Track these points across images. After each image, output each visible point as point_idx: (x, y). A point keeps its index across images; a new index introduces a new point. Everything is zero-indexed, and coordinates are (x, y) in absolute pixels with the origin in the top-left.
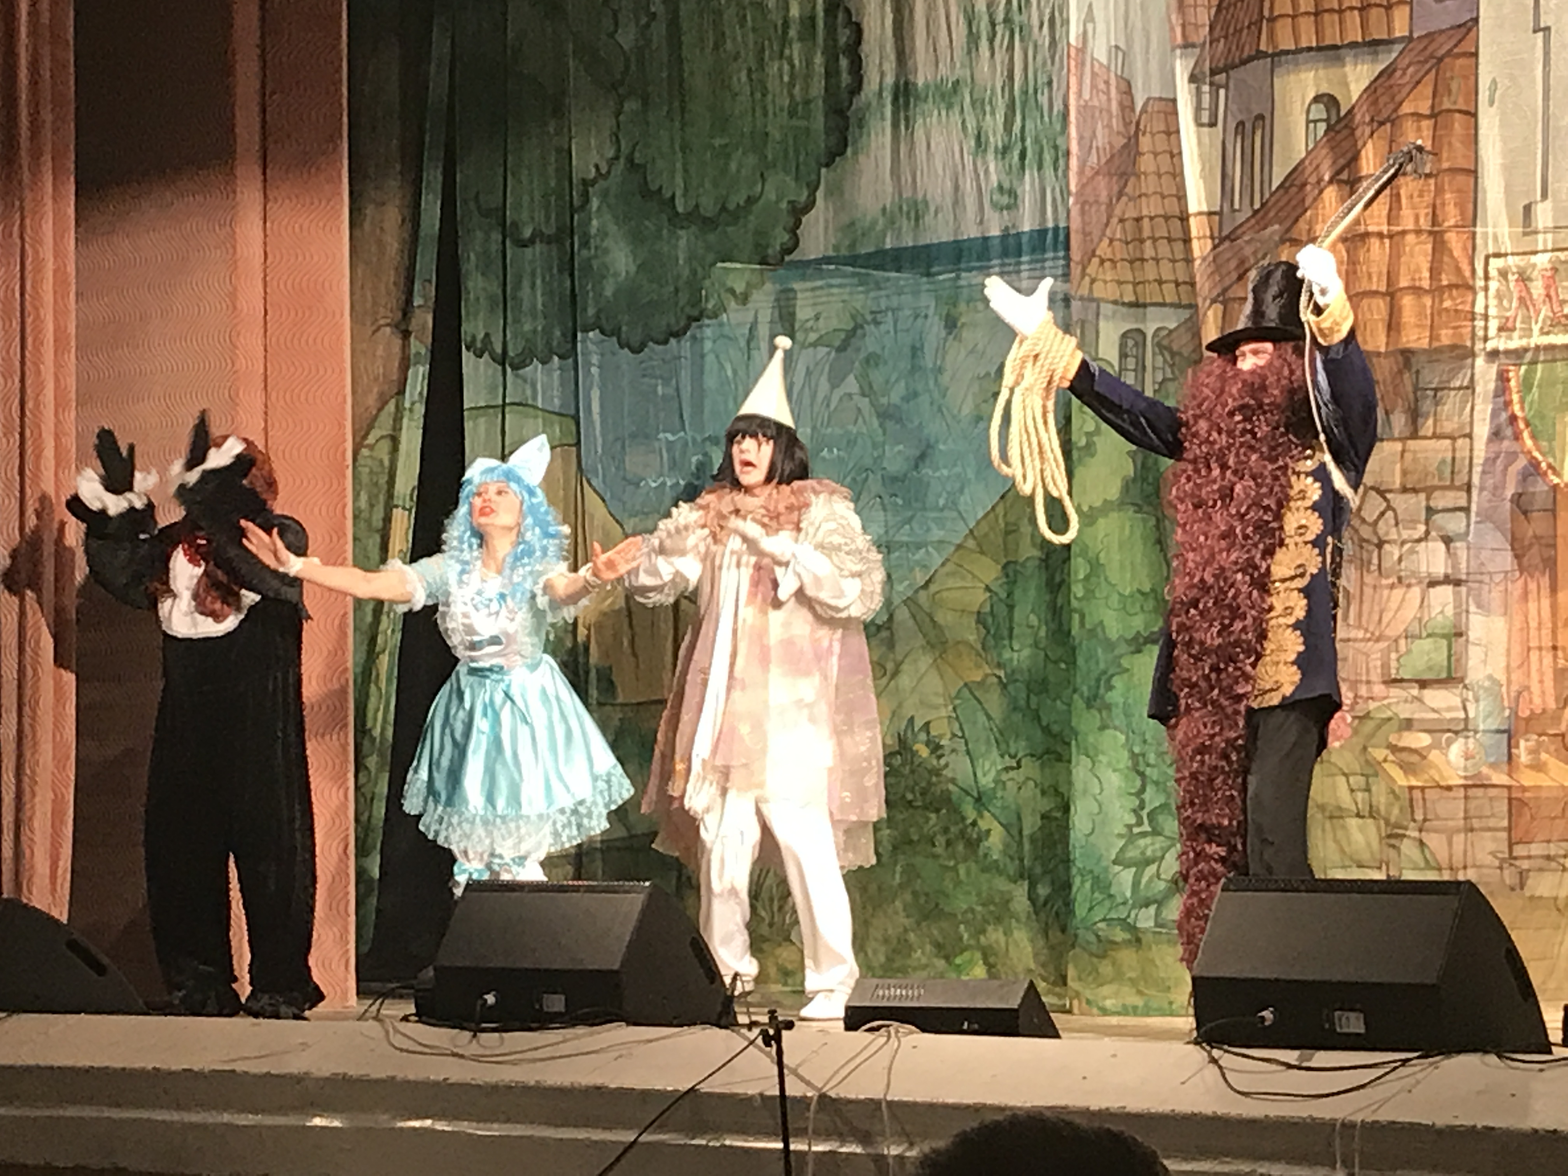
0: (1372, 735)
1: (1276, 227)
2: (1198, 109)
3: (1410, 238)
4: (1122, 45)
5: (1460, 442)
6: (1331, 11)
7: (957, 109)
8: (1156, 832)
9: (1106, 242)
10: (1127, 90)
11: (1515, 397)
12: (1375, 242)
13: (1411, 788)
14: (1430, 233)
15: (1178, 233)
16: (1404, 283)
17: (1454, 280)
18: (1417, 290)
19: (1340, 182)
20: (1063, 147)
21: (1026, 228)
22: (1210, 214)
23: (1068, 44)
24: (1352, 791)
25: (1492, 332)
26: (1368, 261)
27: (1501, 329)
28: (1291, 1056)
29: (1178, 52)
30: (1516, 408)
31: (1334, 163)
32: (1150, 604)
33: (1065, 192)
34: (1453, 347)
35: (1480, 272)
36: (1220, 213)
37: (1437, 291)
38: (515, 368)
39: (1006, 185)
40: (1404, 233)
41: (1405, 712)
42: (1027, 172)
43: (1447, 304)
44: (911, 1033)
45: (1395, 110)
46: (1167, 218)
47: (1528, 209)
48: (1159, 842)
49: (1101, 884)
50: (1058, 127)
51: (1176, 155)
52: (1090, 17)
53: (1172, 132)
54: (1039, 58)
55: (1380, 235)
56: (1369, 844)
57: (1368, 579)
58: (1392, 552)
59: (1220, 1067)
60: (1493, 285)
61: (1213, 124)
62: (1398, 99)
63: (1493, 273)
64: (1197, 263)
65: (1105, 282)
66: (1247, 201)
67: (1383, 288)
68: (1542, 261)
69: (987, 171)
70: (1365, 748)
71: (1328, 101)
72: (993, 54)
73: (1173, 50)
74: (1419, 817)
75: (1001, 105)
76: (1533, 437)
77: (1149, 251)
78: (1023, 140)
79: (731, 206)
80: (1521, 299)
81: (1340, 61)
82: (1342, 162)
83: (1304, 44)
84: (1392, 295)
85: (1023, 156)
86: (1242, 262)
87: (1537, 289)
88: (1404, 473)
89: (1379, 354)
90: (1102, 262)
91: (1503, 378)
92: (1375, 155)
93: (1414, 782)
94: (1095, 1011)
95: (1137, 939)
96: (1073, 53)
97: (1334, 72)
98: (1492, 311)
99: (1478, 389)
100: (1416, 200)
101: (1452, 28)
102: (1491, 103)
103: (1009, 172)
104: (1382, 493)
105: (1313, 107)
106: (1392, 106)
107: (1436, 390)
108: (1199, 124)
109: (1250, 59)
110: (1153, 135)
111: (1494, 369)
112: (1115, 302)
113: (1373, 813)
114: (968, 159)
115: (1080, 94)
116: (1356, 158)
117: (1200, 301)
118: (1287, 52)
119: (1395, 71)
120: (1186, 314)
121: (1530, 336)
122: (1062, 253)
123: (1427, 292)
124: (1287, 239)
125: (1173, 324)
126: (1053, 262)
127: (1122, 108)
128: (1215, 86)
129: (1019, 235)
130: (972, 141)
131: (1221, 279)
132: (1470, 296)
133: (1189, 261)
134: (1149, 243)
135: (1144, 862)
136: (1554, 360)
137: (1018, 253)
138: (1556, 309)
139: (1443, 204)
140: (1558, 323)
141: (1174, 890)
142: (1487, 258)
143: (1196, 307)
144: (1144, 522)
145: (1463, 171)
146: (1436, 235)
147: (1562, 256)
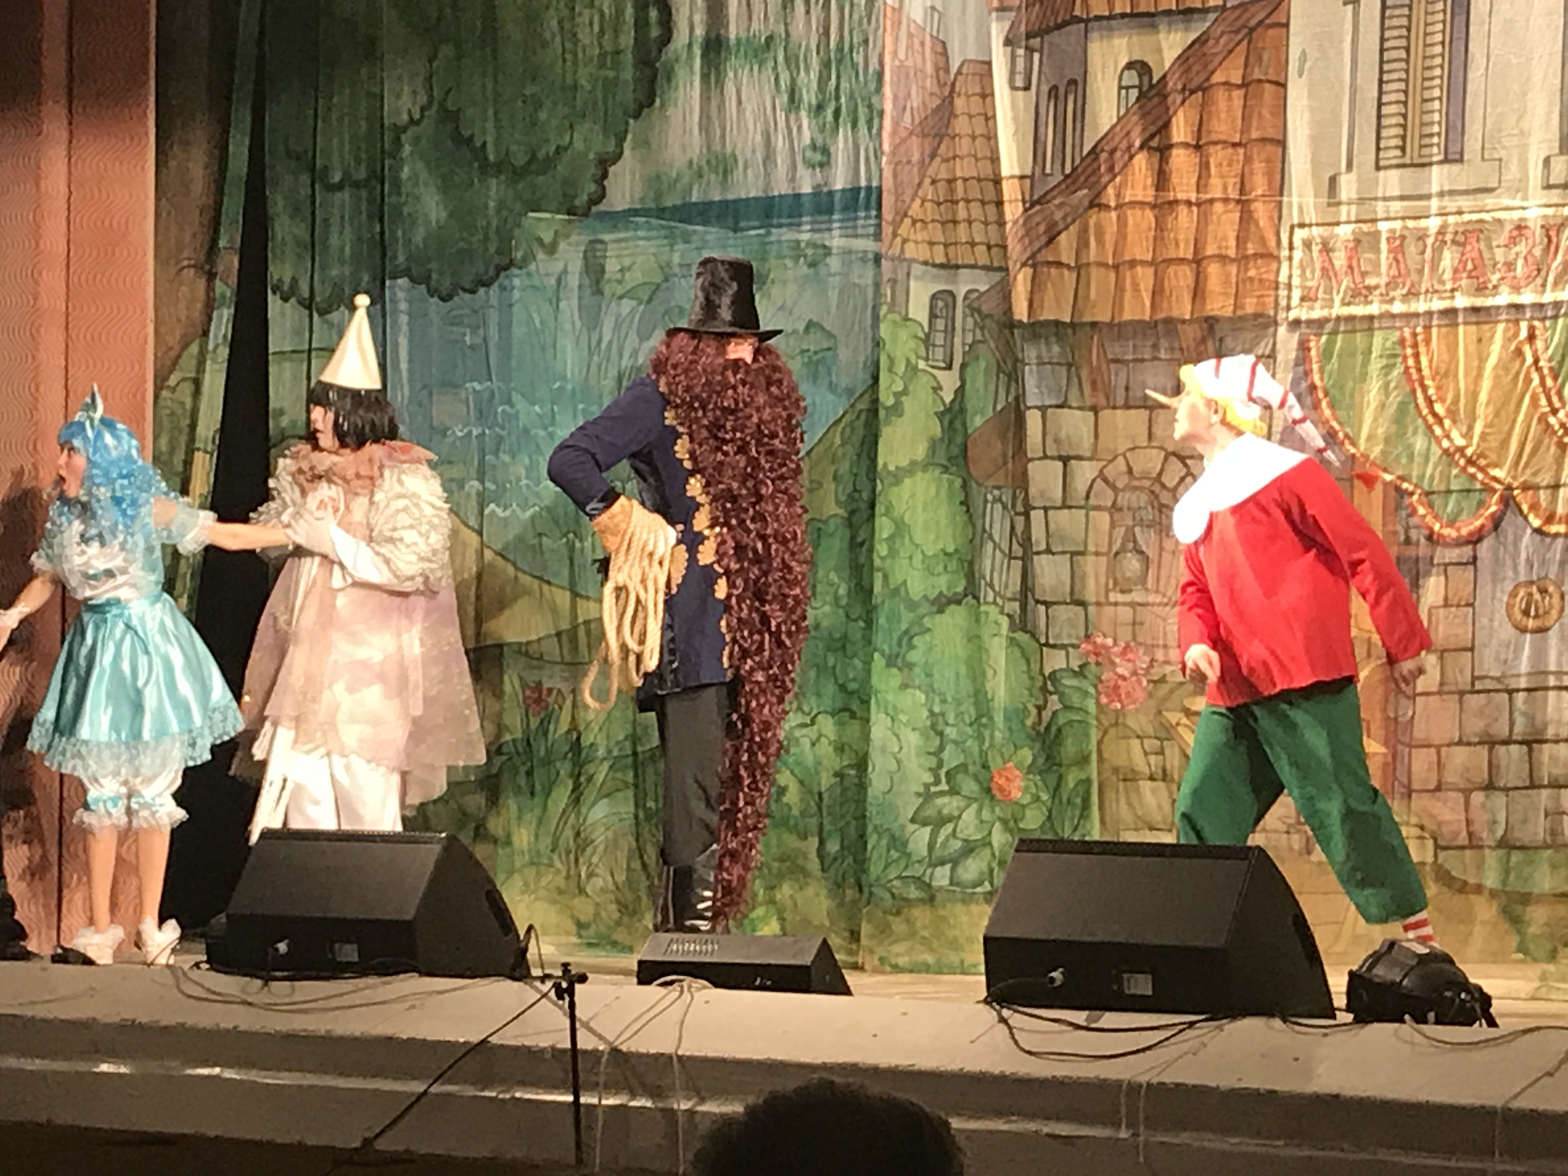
0: (1167, 699)
1: (1085, 191)
2: (1012, 73)
3: (1218, 207)
4: (938, 6)
7: (771, 64)
8: (953, 791)
9: (918, 202)
10: (943, 51)
11: (1315, 367)
12: (1183, 210)
14: (1238, 201)
15: (990, 196)
16: (1210, 250)
17: (1261, 251)
18: (1223, 258)
19: (1150, 148)
20: (877, 107)
21: (839, 186)
22: (1022, 177)
23: (885, 5)
24: (1146, 754)
25: (1295, 301)
26: (1175, 228)
27: (1303, 299)
28: (1080, 1017)
29: (994, 14)
30: (1316, 378)
31: (1144, 130)
32: (953, 565)
33: (878, 153)
34: (1257, 316)
35: (1285, 242)
36: (1032, 177)
37: (1243, 259)
38: (321, 314)
39: (819, 143)
40: (1212, 201)
42: (841, 130)
43: (1252, 273)
44: (705, 987)
45: (1208, 79)
46: (979, 180)
47: (1333, 181)
48: (956, 802)
49: (898, 843)
50: (873, 86)
51: (990, 118)
53: (987, 95)
54: (856, 16)
55: (1189, 203)
56: (1160, 807)
59: (1010, 1028)
60: (1298, 255)
61: (1027, 88)
62: (1211, 67)
63: (1297, 242)
64: (1009, 226)
65: (916, 242)
66: (1058, 166)
67: (1190, 256)
68: (1345, 232)
69: (800, 128)
70: (1160, 712)
71: (1140, 67)
72: (808, 12)
73: (990, 13)
75: (815, 62)
76: (1332, 406)
77: (961, 212)
78: (838, 98)
79: (541, 155)
80: (1324, 270)
81: (1154, 27)
82: (1153, 129)
83: (1118, 10)
84: (1198, 262)
85: (837, 114)
86: (1052, 225)
87: (1340, 259)
89: (1184, 322)
90: (914, 222)
91: (1303, 347)
92: (1186, 122)
94: (888, 969)
95: (931, 898)
96: (889, 10)
97: (1148, 39)
98: (1296, 281)
99: (1279, 358)
100: (1225, 169)
102: (1301, 75)
103: (822, 130)
104: (1182, 459)
105: (1126, 73)
106: (1203, 76)
108: (1013, 88)
109: (1065, 24)
110: (968, 96)
111: (1296, 337)
112: (926, 263)
113: (1165, 776)
114: (781, 117)
115: (895, 53)
116: (1167, 125)
117: (1011, 264)
118: (1098, 18)
119: (1207, 40)
120: (997, 276)
121: (1331, 307)
122: (874, 213)
123: (1233, 260)
124: (1096, 204)
125: (983, 288)
126: (865, 221)
127: (937, 69)
128: (1030, 50)
129: (831, 193)
130: (785, 98)
131: (1031, 243)
132: (1274, 265)
133: (1001, 223)
134: (961, 204)
135: (941, 821)
136: (1354, 331)
137: (830, 211)
138: (1358, 280)
139: (1252, 173)
140: (1359, 294)
141: (969, 849)
142: (1292, 228)
143: (1007, 270)
144: (951, 483)
145: (1271, 141)
146: (1244, 204)
147: (1365, 227)
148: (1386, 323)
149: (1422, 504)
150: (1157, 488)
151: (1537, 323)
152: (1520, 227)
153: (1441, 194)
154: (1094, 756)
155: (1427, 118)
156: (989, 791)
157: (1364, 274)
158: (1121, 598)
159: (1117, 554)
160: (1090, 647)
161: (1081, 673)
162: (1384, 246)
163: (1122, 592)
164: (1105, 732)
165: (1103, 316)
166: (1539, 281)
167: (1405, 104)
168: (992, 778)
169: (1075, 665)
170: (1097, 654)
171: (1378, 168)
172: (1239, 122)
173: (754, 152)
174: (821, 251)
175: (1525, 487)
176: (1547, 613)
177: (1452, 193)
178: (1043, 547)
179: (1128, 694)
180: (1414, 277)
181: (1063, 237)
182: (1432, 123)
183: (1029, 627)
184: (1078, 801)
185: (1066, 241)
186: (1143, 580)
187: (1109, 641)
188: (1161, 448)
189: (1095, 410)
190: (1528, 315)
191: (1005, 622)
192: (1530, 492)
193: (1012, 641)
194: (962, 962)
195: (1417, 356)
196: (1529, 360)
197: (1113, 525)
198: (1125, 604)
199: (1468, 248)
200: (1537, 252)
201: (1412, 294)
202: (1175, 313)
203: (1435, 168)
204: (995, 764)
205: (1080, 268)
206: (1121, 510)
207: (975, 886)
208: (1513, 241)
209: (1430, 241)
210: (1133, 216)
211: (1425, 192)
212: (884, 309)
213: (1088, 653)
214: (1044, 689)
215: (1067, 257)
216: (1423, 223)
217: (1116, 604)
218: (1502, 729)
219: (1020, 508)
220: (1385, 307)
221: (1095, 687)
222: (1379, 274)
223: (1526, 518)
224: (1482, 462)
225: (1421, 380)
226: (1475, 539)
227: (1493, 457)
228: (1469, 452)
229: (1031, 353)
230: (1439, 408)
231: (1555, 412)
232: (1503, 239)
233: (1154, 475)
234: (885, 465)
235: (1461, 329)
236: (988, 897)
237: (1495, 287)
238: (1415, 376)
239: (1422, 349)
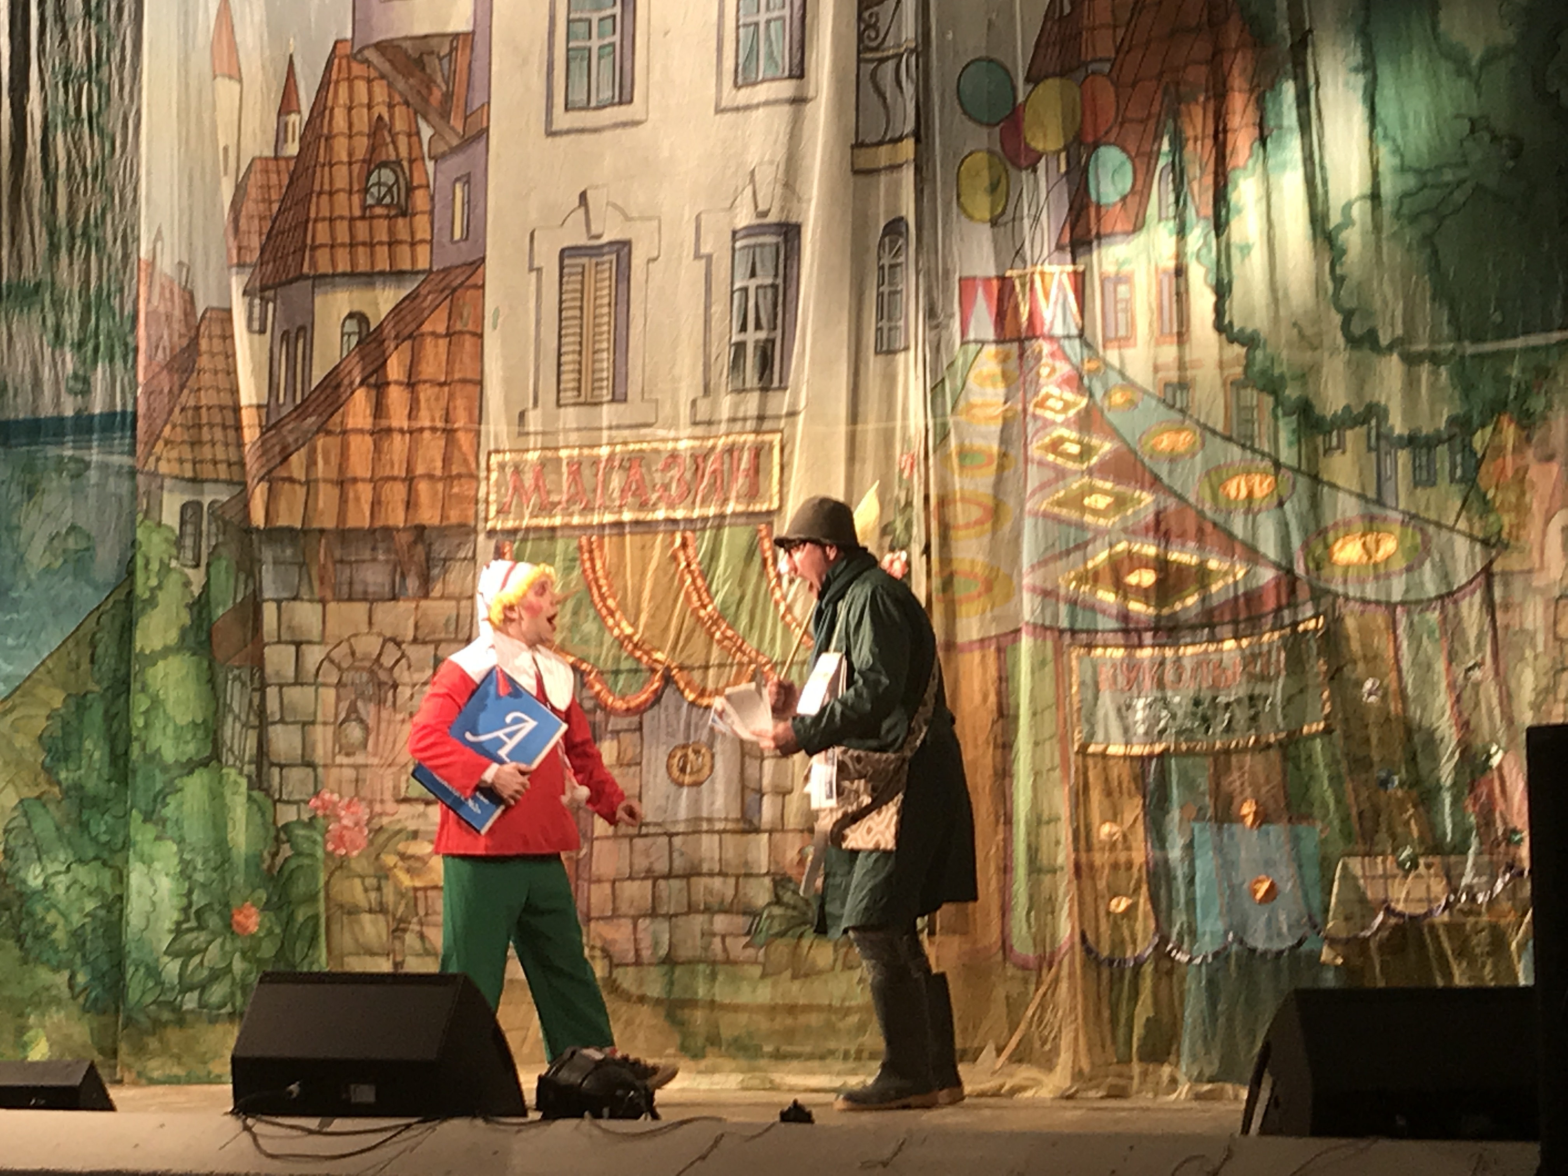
0: (385, 845)
1: (313, 419)
2: (250, 318)
3: (427, 434)
4: (185, 260)
5: (464, 603)
6: (364, 244)
7: (38, 307)
8: (201, 927)
9: (169, 426)
10: (190, 299)
12: (397, 437)
13: (416, 889)
14: (444, 430)
15: (230, 421)
16: (420, 470)
17: (463, 470)
18: (430, 477)
19: (368, 385)
20: (131, 346)
21: (97, 411)
22: (259, 407)
23: (139, 259)
24: (366, 890)
25: (492, 514)
26: (390, 451)
27: (498, 512)
28: (313, 1123)
29: (234, 270)
31: (363, 369)
32: (200, 733)
33: (134, 384)
34: (462, 525)
35: (483, 464)
36: (268, 406)
37: (449, 478)
39: (81, 374)
40: (422, 430)
41: (412, 826)
42: (100, 365)
43: (456, 490)
45: (418, 329)
46: (222, 408)
47: (522, 415)
48: (203, 937)
49: (153, 972)
50: (128, 328)
51: (230, 356)
52: (159, 236)
53: (228, 337)
54: (113, 268)
55: (402, 431)
56: (380, 937)
57: (385, 714)
58: (404, 692)
59: (254, 1135)
60: (494, 476)
61: (262, 331)
62: (420, 319)
63: (494, 465)
64: (247, 448)
65: (169, 461)
66: (290, 397)
67: (404, 475)
68: (533, 456)
69: (64, 361)
70: (378, 857)
71: (359, 317)
72: (71, 264)
73: (230, 267)
74: (422, 912)
75: (78, 305)
77: (206, 435)
78: (97, 337)
80: (515, 489)
81: (371, 285)
82: (370, 369)
83: (340, 269)
84: (410, 480)
85: (96, 350)
86: (284, 448)
87: (528, 480)
88: (416, 627)
89: (399, 529)
90: (167, 443)
92: (399, 364)
93: (418, 884)
94: (144, 1081)
95: (181, 1019)
96: (143, 266)
97: (366, 294)
98: (492, 497)
99: (480, 560)
100: (433, 404)
101: (465, 264)
102: (495, 328)
103: (83, 363)
104: (398, 644)
105: (347, 322)
106: (413, 326)
107: (445, 560)
108: (251, 331)
109: (296, 279)
110: (210, 338)
111: (492, 544)
112: (176, 477)
113: (382, 909)
114: (48, 351)
115: (149, 301)
116: (383, 366)
117: (249, 480)
118: (324, 276)
119: (417, 296)
120: (238, 489)
121: (522, 517)
122: (129, 433)
123: (440, 479)
124: (323, 429)
125: (225, 498)
126: (120, 441)
127: (186, 315)
128: (264, 301)
129: (91, 417)
130: (51, 335)
131: (268, 461)
132: (475, 484)
133: (240, 445)
134: (205, 429)
135: (190, 954)
136: (541, 539)
137: (90, 431)
138: (544, 497)
139: (455, 408)
140: (546, 508)
141: (215, 976)
142: (489, 454)
143: (244, 484)
144: (199, 664)
145: (470, 381)
146: (449, 433)
147: (549, 454)
148: (567, 532)
149: (599, 681)
150: (375, 667)
151: (689, 534)
152: (674, 456)
153: (610, 428)
154: (322, 895)
155: (597, 366)
156: (230, 926)
157: (549, 493)
158: (345, 760)
159: (341, 724)
160: (319, 803)
161: (311, 823)
162: (564, 469)
163: (348, 755)
164: (331, 874)
165: (329, 523)
166: (690, 499)
167: (580, 353)
168: (232, 916)
169: (305, 817)
170: (325, 808)
171: (559, 405)
172: (444, 364)
173: (23, 381)
174: (82, 466)
175: (681, 668)
176: (699, 770)
177: (618, 427)
178: (277, 717)
179: (352, 841)
180: (591, 496)
181: (294, 458)
182: (602, 370)
183: (265, 785)
184: (308, 933)
185: (297, 461)
186: (365, 745)
187: (336, 797)
188: (380, 634)
189: (323, 602)
190: (682, 527)
191: (244, 782)
192: (685, 672)
193: (250, 798)
194: (209, 1073)
195: (592, 560)
196: (683, 564)
197: (338, 699)
198: (349, 766)
199: (633, 471)
200: (688, 475)
201: (588, 509)
202: (391, 523)
203: (605, 407)
204: (235, 902)
205: (309, 483)
206: (345, 686)
207: (220, 1007)
208: (667, 467)
209: (602, 465)
210: (355, 441)
211: (596, 425)
212: (140, 517)
213: (317, 808)
214: (277, 839)
215: (299, 474)
216: (596, 451)
217: (341, 766)
218: (662, 866)
219: (257, 684)
220: (567, 519)
221: (323, 836)
222: (560, 492)
223: (682, 693)
224: (646, 647)
225: (596, 580)
226: (640, 710)
227: (656, 643)
228: (636, 639)
229: (267, 554)
230: (611, 603)
231: (704, 607)
232: (660, 466)
233: (374, 657)
234: (142, 649)
235: (628, 538)
236: (231, 1016)
237: (654, 504)
238: (591, 576)
239: (597, 553)
